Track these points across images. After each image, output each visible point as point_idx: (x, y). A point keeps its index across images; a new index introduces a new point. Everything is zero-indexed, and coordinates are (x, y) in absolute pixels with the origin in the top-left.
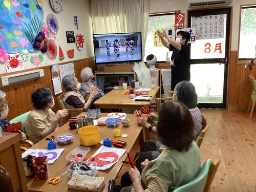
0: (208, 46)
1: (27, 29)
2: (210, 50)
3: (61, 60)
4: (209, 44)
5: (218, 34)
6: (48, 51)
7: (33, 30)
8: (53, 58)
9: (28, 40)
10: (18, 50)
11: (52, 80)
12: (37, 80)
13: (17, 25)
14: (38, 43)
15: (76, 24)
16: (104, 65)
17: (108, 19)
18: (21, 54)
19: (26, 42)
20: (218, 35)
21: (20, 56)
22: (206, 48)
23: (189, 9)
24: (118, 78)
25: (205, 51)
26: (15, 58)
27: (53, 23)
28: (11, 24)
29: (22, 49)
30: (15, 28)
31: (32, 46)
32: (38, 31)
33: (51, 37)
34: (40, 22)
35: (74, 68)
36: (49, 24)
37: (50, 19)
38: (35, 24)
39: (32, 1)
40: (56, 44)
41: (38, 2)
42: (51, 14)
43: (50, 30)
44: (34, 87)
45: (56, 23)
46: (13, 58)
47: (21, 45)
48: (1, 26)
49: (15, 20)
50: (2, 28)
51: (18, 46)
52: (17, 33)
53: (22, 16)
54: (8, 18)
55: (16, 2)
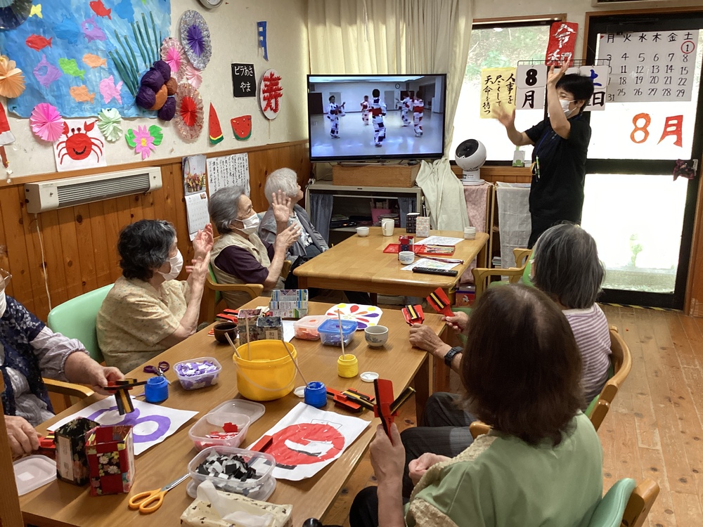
0: (641, 122)
1: (122, 52)
2: (647, 134)
3: (213, 143)
4: (646, 117)
5: (674, 87)
6: (178, 118)
7: (137, 54)
8: (191, 137)
9: (121, 83)
10: (93, 109)
11: (184, 200)
12: (142, 195)
13: (91, 38)
14: (150, 92)
15: (263, 44)
16: (335, 163)
17: (352, 31)
18: (99, 120)
19: (115, 87)
20: (674, 93)
21: (96, 127)
22: (637, 129)
23: (593, 10)
24: (372, 204)
25: (632, 138)
26: (83, 131)
27: (196, 38)
28: (77, 35)
29: (103, 106)
30: (87, 48)
31: (132, 100)
32: (152, 61)
33: (188, 79)
34: (160, 32)
35: (248, 169)
36: (184, 39)
37: (189, 26)
38: (145, 38)
40: (201, 98)
42: (192, 12)
43: (186, 58)
44: (132, 216)
45: (205, 37)
46: (76, 132)
47: (102, 97)
48: (47, 38)
49: (87, 25)
50: (49, 44)
51: (92, 99)
52: (92, 62)
53: (108, 13)
54: (69, 17)
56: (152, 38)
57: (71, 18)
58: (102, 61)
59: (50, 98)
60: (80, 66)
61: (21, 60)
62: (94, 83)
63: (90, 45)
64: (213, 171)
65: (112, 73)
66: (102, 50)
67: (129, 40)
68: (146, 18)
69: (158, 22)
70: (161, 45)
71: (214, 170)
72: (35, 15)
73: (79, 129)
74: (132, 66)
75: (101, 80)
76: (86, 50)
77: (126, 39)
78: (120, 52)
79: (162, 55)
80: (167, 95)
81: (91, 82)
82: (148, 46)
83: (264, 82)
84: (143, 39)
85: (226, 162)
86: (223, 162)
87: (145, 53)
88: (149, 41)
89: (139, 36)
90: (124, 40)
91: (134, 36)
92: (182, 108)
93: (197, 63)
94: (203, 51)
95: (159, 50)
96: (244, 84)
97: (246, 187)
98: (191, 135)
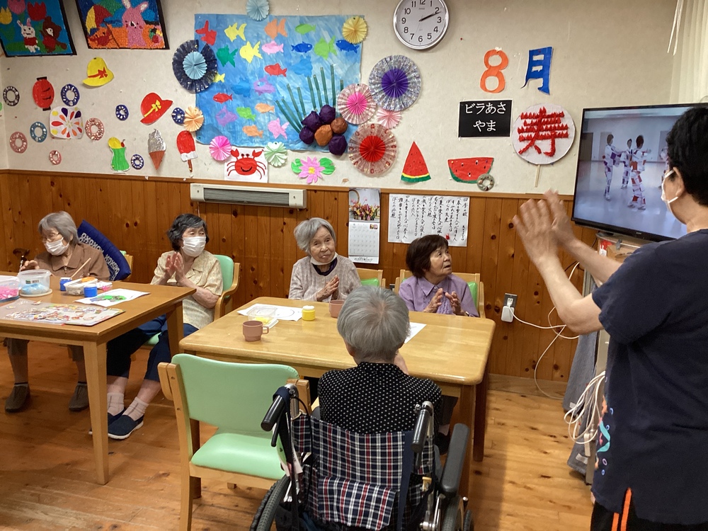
1: (289, 100)
3: (407, 181)
6: (351, 153)
8: (371, 172)
9: (288, 123)
10: (262, 142)
11: (347, 225)
13: (261, 93)
15: (544, 74)
19: (281, 127)
26: (251, 156)
27: (393, 81)
30: (259, 99)
31: (297, 137)
32: (324, 103)
33: (379, 120)
34: (342, 81)
35: (468, 214)
36: (374, 85)
37: (386, 71)
38: (321, 87)
39: (326, 34)
40: (393, 137)
41: (345, 34)
42: (395, 57)
43: (374, 102)
44: (284, 223)
45: (411, 78)
46: (245, 157)
47: (271, 134)
48: (229, 95)
49: (259, 83)
50: (231, 98)
51: (260, 135)
52: (262, 109)
53: (284, 72)
54: (244, 79)
55: (273, 45)
56: (329, 86)
57: (247, 81)
58: (272, 108)
59: (226, 133)
61: (209, 109)
62: (263, 124)
64: (397, 208)
66: (269, 100)
67: (302, 90)
68: (325, 71)
69: (339, 72)
70: (342, 88)
71: (401, 205)
72: (220, 81)
73: (248, 155)
74: (297, 111)
75: (270, 121)
76: (258, 101)
77: (299, 89)
78: (287, 101)
79: (340, 100)
80: (330, 134)
81: (260, 124)
82: (323, 93)
83: (523, 121)
84: (318, 89)
85: (424, 201)
86: (418, 200)
87: (317, 100)
88: (325, 89)
89: (314, 86)
90: (297, 91)
91: (308, 87)
92: (361, 145)
93: (389, 105)
94: (404, 93)
95: (337, 96)
96: (480, 123)
97: (460, 233)
98: (372, 170)
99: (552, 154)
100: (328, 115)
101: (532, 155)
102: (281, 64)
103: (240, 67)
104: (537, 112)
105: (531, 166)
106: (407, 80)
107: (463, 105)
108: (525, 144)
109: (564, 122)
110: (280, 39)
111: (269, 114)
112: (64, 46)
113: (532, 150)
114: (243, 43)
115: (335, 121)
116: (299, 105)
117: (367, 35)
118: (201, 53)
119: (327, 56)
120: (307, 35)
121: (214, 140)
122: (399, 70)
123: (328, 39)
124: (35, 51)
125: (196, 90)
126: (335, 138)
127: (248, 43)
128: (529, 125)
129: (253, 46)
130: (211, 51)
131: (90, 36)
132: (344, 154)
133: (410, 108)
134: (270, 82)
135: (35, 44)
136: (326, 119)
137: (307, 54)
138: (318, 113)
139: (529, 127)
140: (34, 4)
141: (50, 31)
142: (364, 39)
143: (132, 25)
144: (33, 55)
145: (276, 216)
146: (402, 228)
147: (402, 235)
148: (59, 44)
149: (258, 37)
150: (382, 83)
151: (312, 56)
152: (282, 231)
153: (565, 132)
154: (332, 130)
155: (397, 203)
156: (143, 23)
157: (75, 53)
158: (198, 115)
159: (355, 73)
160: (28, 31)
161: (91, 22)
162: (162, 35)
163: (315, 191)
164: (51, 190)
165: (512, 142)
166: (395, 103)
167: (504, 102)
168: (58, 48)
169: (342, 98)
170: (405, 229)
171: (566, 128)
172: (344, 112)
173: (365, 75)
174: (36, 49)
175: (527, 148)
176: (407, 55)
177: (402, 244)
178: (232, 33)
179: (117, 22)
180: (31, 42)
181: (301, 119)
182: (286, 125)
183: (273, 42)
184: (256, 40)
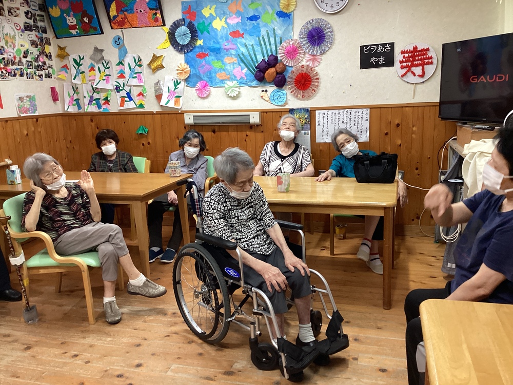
6: (289, 85)
7: (259, 53)
9: (246, 69)
13: (228, 50)
19: (241, 71)
27: (315, 35)
30: (226, 54)
31: (253, 77)
32: (270, 54)
33: (307, 62)
34: (281, 38)
35: (369, 120)
36: (302, 38)
37: (310, 29)
38: (267, 43)
39: (269, 8)
40: (317, 72)
41: (282, 7)
42: (316, 19)
43: (303, 50)
44: (247, 135)
45: (327, 33)
47: (235, 77)
48: (206, 53)
49: (226, 44)
50: (208, 55)
51: (228, 78)
52: (229, 61)
53: (242, 35)
54: (216, 42)
55: (234, 18)
56: (272, 41)
57: (218, 43)
58: (235, 60)
59: (206, 79)
60: (223, 64)
61: (193, 64)
62: (230, 71)
63: (227, 53)
64: (321, 119)
65: (240, 65)
66: (233, 54)
67: (254, 46)
68: (269, 32)
69: (279, 32)
70: (281, 43)
71: (324, 117)
72: (200, 44)
74: (252, 60)
76: (226, 56)
77: (252, 45)
78: (245, 54)
79: (280, 51)
80: (275, 74)
81: (228, 70)
82: (268, 47)
83: (403, 55)
84: (265, 44)
85: (339, 113)
86: (335, 113)
87: (265, 52)
88: (270, 44)
89: (262, 43)
90: (251, 47)
91: (258, 44)
92: (295, 79)
93: (313, 51)
94: (323, 43)
95: (278, 48)
96: (374, 59)
97: (364, 133)
98: (303, 96)
99: (422, 76)
100: (273, 61)
101: (410, 78)
102: (240, 30)
103: (213, 34)
104: (412, 49)
105: (409, 84)
106: (324, 34)
107: (362, 48)
108: (404, 71)
109: (430, 54)
110: (239, 13)
111: (234, 63)
112: (95, 29)
113: (410, 74)
114: (214, 18)
115: (278, 64)
116: (253, 56)
117: (296, 6)
118: (187, 27)
119: (270, 23)
120: (257, 9)
121: (198, 84)
122: (318, 28)
123: (270, 11)
124: (76, 34)
125: (184, 52)
126: (278, 76)
127: (218, 18)
128: (406, 57)
129: (221, 20)
130: (194, 25)
131: (113, 21)
132: (284, 87)
133: (327, 53)
134: (233, 43)
135: (76, 28)
136: (272, 64)
137: (257, 22)
138: (266, 60)
139: (406, 59)
140: (75, 2)
141: (86, 20)
142: (294, 9)
143: (141, 11)
144: (75, 36)
145: (241, 131)
146: (325, 133)
147: (325, 137)
148: (92, 27)
149: (224, 14)
150: (308, 37)
151: (261, 23)
152: (246, 140)
153: (430, 61)
154: (276, 71)
155: (321, 116)
156: (148, 10)
157: (103, 33)
158: (186, 68)
159: (289, 32)
160: (71, 20)
161: (113, 11)
162: (160, 17)
163: (267, 112)
164: (91, 125)
165: (396, 70)
166: (317, 51)
167: (389, 44)
168: (92, 31)
169: (282, 49)
170: (327, 133)
171: (431, 58)
172: (283, 58)
173: (296, 33)
174: (77, 32)
175: (406, 73)
176: (323, 18)
177: (326, 143)
178: (206, 12)
179: (131, 10)
180: (74, 27)
181: (255, 65)
182: (245, 70)
183: (234, 16)
184: (222, 16)
